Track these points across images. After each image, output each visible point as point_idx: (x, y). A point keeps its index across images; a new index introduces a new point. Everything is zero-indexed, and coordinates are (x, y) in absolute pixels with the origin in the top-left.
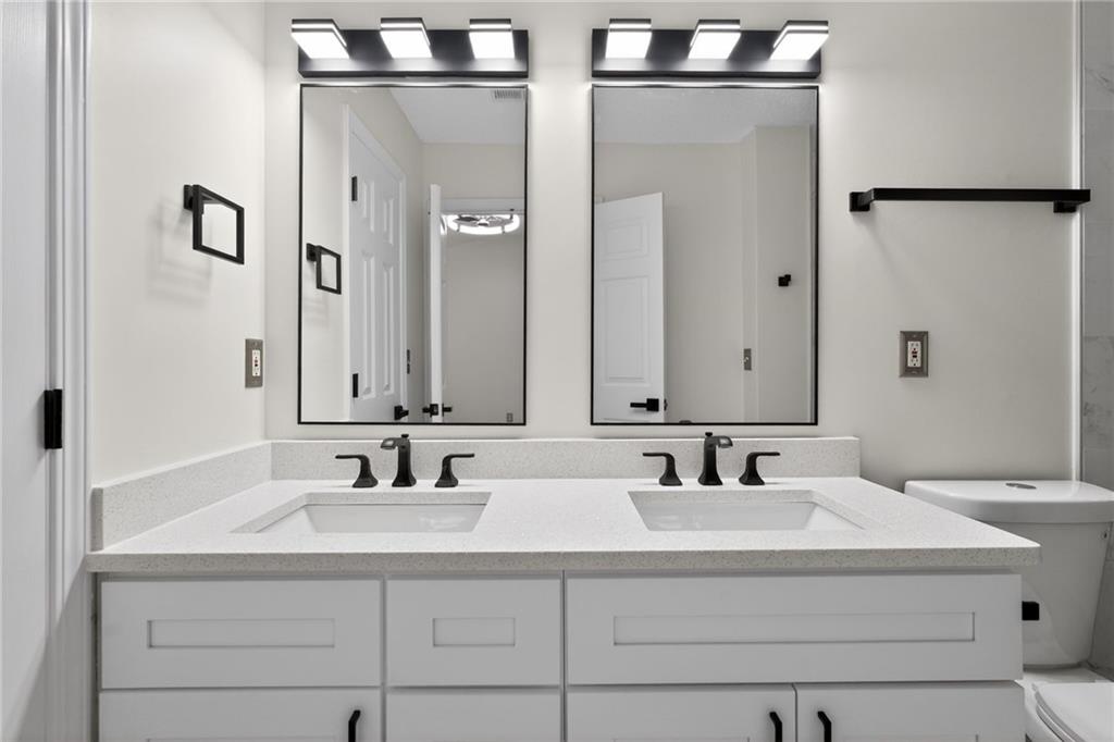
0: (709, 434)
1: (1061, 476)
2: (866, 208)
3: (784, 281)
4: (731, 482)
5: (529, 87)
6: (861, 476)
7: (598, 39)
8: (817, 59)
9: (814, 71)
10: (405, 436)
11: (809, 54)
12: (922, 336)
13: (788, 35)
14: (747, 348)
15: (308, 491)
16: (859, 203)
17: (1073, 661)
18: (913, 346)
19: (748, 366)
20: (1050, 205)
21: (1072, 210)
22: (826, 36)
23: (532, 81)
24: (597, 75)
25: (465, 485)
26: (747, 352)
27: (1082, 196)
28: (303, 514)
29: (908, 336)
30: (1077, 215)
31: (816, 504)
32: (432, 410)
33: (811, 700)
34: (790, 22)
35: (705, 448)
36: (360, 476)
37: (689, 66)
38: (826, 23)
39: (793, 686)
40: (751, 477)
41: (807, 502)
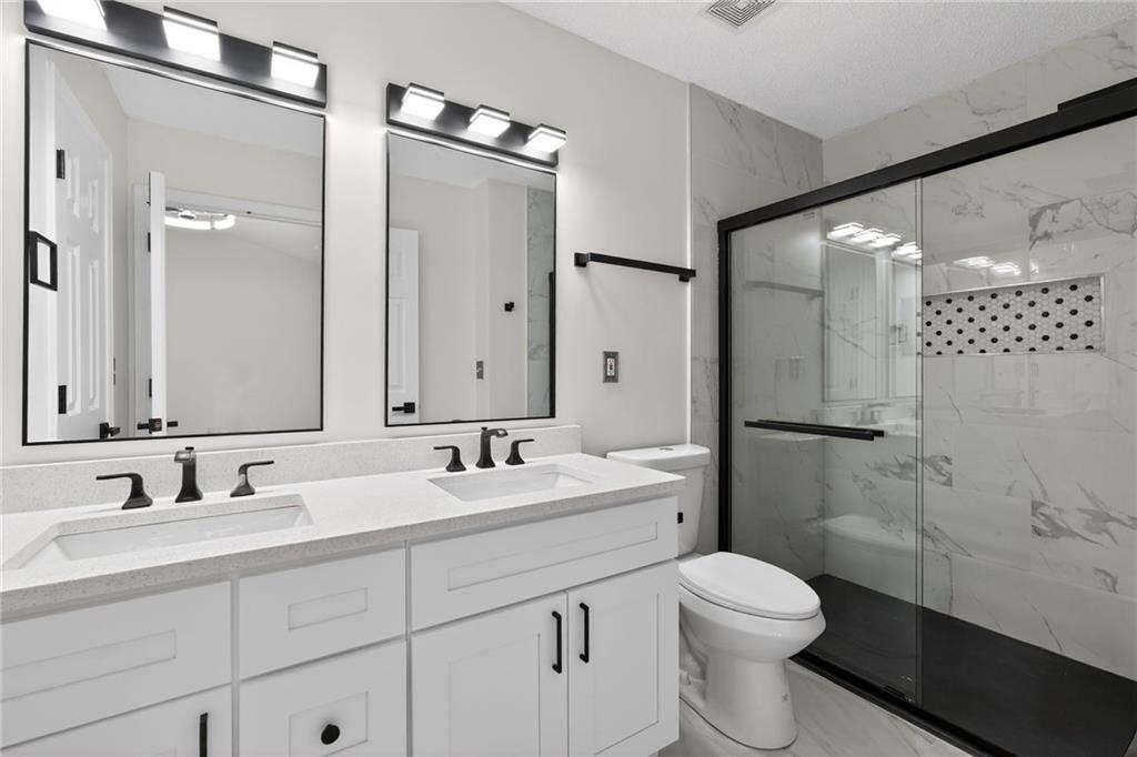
0: (484, 429)
1: (682, 442)
2: (584, 265)
3: (509, 307)
4: (500, 464)
5: (327, 118)
6: (583, 452)
7: (395, 94)
8: (555, 155)
9: (553, 161)
10: (190, 449)
11: (552, 150)
12: (614, 355)
13: (541, 135)
14: (480, 360)
15: (58, 521)
16: (580, 261)
17: (689, 550)
18: (610, 361)
19: (480, 375)
20: (677, 276)
21: (687, 281)
22: (564, 142)
23: (330, 112)
24: (391, 123)
25: (262, 492)
26: (480, 364)
27: (692, 273)
28: (53, 548)
29: (608, 355)
30: (689, 284)
31: (558, 473)
32: (153, 425)
33: (576, 597)
34: (542, 125)
35: (482, 440)
36: (131, 497)
37: (467, 134)
38: (564, 133)
39: (564, 591)
40: (515, 459)
41: (553, 472)
